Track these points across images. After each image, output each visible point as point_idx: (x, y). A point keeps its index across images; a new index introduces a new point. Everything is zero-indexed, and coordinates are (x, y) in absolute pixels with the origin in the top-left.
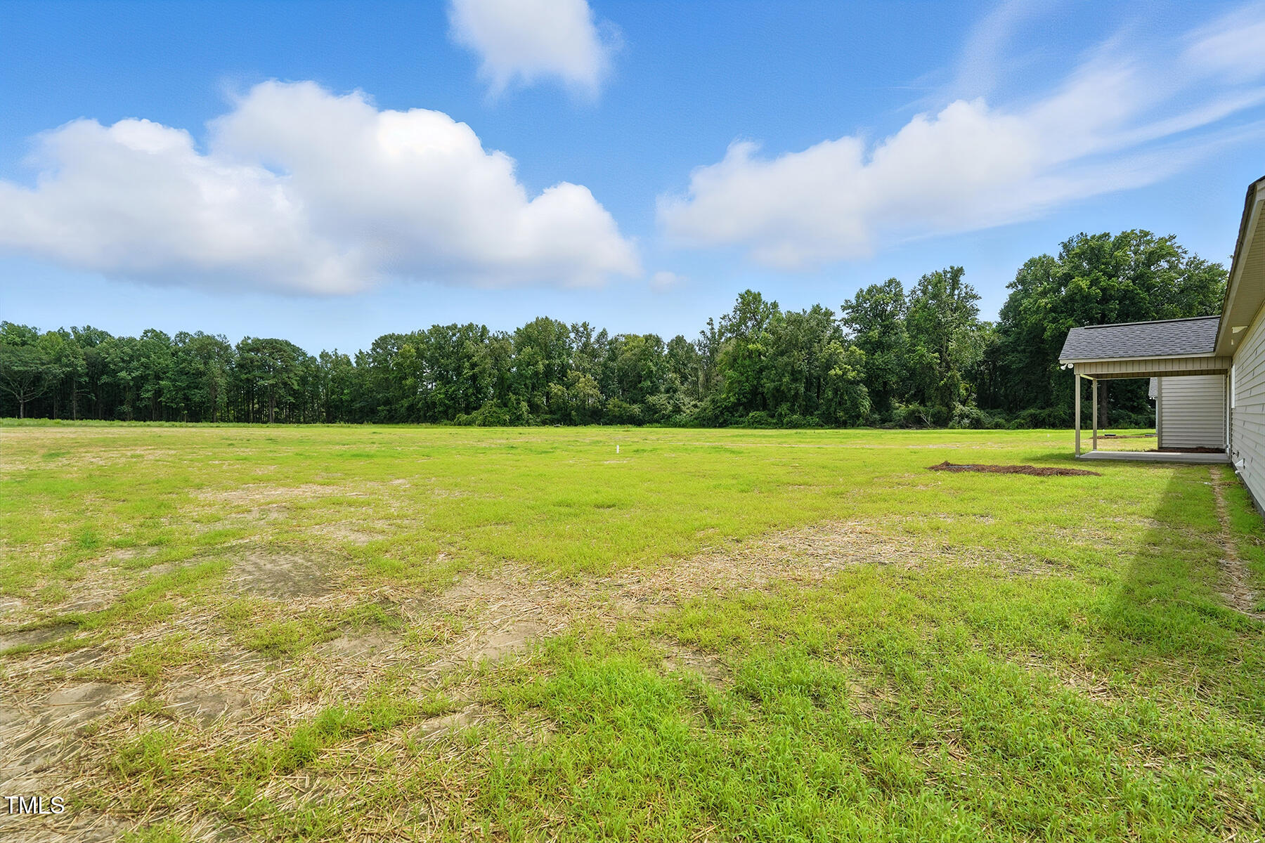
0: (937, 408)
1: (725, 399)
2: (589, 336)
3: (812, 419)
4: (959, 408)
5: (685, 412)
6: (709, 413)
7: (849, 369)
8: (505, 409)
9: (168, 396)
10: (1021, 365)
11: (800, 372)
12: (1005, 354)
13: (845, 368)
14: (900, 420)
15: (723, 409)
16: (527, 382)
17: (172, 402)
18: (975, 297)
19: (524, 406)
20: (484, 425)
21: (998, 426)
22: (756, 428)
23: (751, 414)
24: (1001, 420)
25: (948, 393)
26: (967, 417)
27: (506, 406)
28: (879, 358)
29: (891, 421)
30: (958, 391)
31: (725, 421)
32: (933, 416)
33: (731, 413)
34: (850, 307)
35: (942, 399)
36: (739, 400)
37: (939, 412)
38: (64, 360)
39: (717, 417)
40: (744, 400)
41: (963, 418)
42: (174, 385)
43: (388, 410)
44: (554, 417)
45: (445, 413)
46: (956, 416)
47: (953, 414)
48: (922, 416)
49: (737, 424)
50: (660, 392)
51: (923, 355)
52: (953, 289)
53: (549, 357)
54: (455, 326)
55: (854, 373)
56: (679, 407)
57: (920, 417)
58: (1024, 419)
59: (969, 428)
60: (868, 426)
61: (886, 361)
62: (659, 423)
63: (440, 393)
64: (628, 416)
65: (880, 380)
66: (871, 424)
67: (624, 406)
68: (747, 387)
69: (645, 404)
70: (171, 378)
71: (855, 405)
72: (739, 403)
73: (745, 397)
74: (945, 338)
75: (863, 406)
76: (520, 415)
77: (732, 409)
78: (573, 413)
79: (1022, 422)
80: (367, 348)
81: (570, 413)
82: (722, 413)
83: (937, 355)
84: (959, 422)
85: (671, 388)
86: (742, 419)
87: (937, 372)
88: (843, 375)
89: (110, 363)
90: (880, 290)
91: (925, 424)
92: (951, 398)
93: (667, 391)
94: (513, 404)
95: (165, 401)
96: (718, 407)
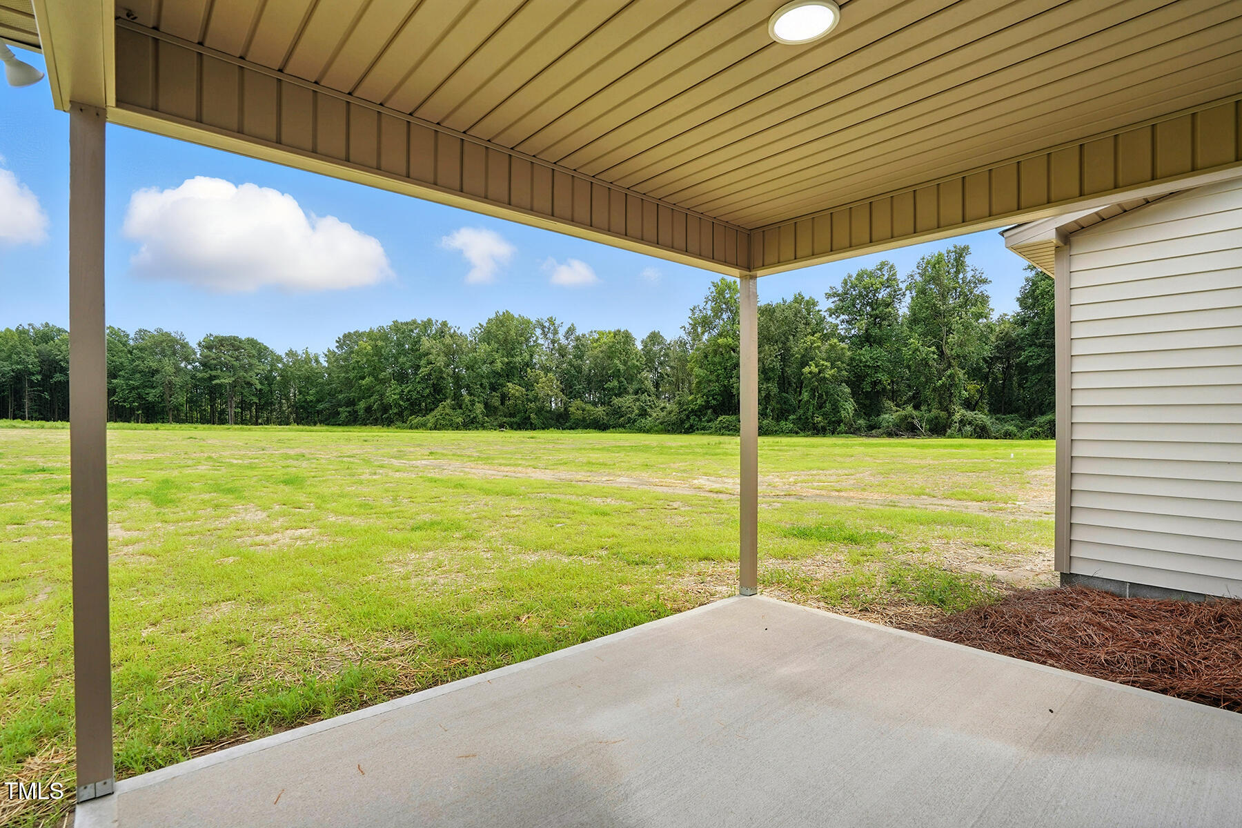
0: (934, 412)
1: (692, 401)
2: (556, 332)
3: (786, 424)
4: (959, 413)
5: (650, 416)
6: (673, 417)
7: (826, 366)
8: (459, 411)
9: (121, 395)
10: (1040, 361)
11: (773, 369)
12: (1021, 348)
13: (823, 365)
14: (888, 427)
15: (690, 412)
16: (484, 381)
17: (124, 401)
18: (985, 281)
19: (479, 408)
20: (435, 429)
21: (1008, 435)
22: (723, 435)
23: (719, 419)
24: (1012, 428)
25: (945, 395)
26: (970, 423)
27: (461, 408)
28: (866, 354)
29: (879, 428)
30: (960, 392)
31: (692, 426)
32: (929, 421)
33: (699, 417)
34: (835, 295)
35: (940, 403)
36: (707, 402)
37: (936, 418)
38: (15, 357)
39: (682, 422)
40: (714, 402)
41: (964, 425)
42: (127, 384)
43: (349, 412)
44: (512, 420)
45: (400, 414)
46: (956, 422)
47: (952, 420)
48: (916, 422)
49: (704, 430)
50: (628, 393)
51: (917, 350)
52: (958, 272)
53: (509, 355)
54: (414, 322)
55: (833, 371)
56: (646, 410)
57: (912, 423)
58: (1040, 427)
59: (971, 436)
60: (851, 433)
61: (875, 357)
62: (624, 427)
63: (394, 394)
64: (592, 419)
65: (868, 380)
66: (854, 431)
67: (587, 408)
68: (715, 387)
69: (611, 406)
70: (124, 377)
71: (836, 409)
72: (707, 406)
73: (714, 399)
74: (945, 329)
75: (844, 410)
76: (474, 418)
77: (699, 412)
78: (532, 416)
79: (1038, 430)
80: (333, 346)
81: (530, 416)
82: (688, 417)
83: (933, 349)
84: (960, 430)
85: (640, 389)
86: (710, 424)
87: (934, 370)
88: (820, 372)
89: (61, 360)
90: (871, 275)
91: (918, 432)
92: (950, 401)
93: (636, 393)
94: (467, 406)
95: (117, 401)
96: (685, 410)
